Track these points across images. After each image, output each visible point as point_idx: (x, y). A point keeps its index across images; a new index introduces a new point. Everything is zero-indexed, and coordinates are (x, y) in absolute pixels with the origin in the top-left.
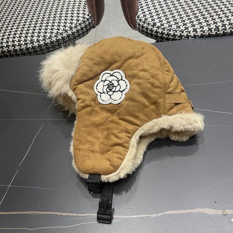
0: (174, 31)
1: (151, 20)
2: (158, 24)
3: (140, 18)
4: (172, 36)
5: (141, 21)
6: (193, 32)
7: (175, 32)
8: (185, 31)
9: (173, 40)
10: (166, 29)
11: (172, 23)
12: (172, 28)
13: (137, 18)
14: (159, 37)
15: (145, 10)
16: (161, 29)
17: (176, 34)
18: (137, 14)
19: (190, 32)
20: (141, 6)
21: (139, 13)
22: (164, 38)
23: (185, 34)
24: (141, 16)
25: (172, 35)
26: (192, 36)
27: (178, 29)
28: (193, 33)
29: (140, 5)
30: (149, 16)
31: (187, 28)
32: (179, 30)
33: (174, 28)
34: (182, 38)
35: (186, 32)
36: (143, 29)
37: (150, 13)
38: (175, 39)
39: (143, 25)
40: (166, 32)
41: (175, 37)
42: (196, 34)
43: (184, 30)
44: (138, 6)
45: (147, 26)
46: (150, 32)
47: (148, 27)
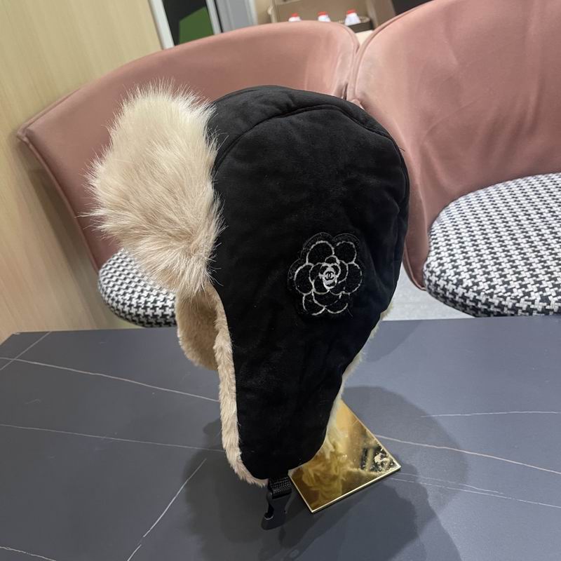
0: (501, 297)
1: (453, 274)
2: (468, 283)
3: (430, 269)
4: (495, 307)
5: (434, 274)
6: (540, 301)
7: (501, 299)
8: (522, 300)
9: (499, 314)
10: (482, 293)
11: (495, 281)
12: (495, 292)
13: (425, 268)
14: (469, 306)
15: (443, 254)
16: (474, 292)
17: (503, 303)
18: (426, 260)
19: (533, 302)
20: (435, 245)
21: (430, 259)
22: (480, 309)
23: (523, 304)
24: (435, 264)
25: (496, 304)
26: (540, 310)
27: (509, 294)
28: (541, 303)
29: (434, 243)
30: (450, 266)
31: (528, 294)
32: (510, 296)
33: (501, 292)
34: (516, 313)
35: (526, 300)
36: (437, 289)
37: (452, 261)
38: (502, 313)
39: (437, 283)
40: (483, 298)
41: (503, 310)
42: (548, 307)
43: (522, 297)
44: (430, 247)
45: (444, 285)
46: (451, 296)
47: (446, 287)
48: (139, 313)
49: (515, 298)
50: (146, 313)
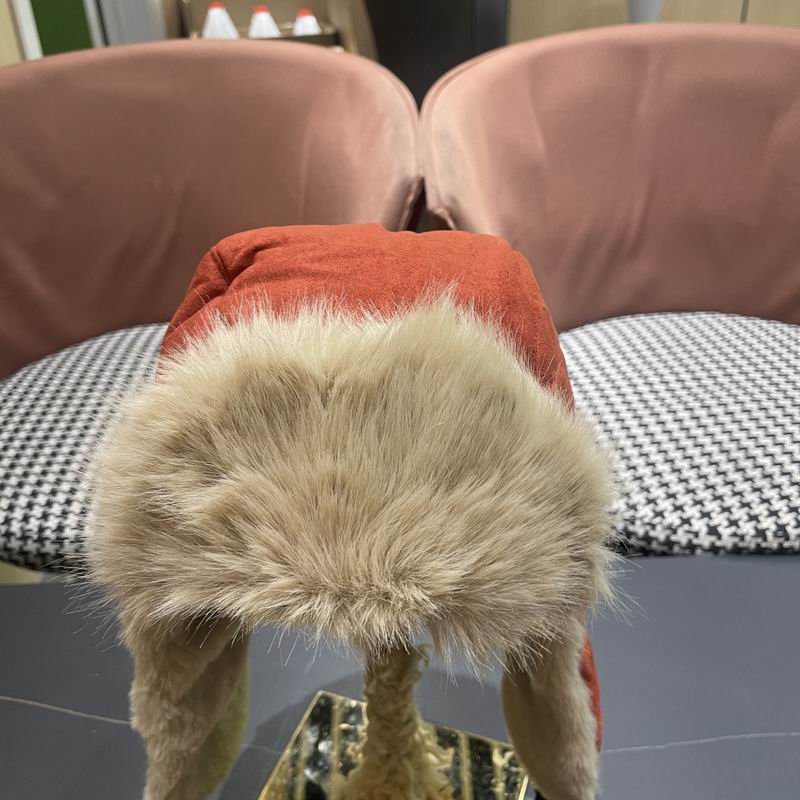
48: (26, 548)
49: (670, 527)
50: (44, 550)
